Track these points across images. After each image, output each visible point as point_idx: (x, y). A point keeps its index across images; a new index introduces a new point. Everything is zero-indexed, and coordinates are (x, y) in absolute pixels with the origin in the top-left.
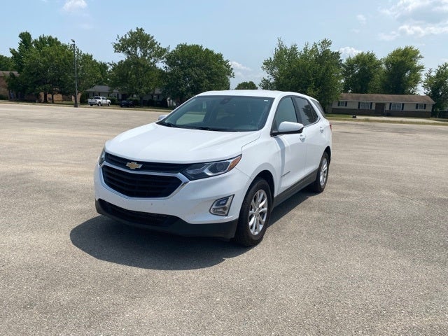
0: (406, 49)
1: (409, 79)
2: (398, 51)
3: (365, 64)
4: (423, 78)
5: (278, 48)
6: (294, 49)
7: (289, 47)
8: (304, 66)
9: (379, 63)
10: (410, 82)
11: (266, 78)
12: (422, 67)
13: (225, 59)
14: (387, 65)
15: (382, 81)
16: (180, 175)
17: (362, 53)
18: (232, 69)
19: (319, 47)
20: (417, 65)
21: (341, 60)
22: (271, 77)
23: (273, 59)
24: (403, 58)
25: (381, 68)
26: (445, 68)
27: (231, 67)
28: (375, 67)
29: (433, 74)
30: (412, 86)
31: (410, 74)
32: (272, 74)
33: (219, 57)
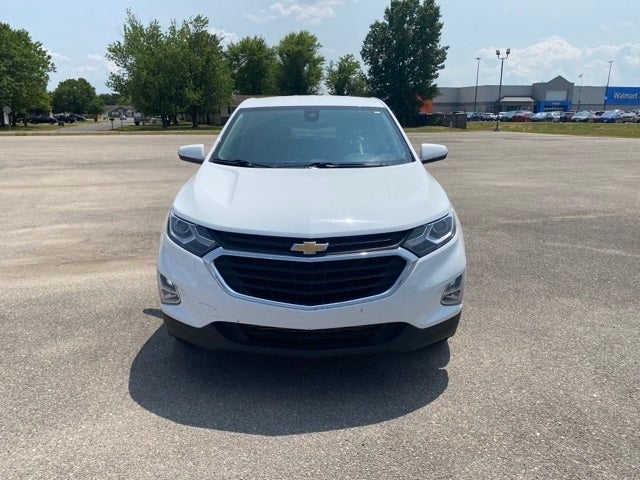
0: (301, 34)
1: (310, 74)
2: (292, 36)
3: (254, 54)
4: (325, 73)
5: (128, 26)
6: (155, 28)
7: (146, 26)
8: (174, 56)
9: (272, 53)
10: (311, 78)
11: (117, 74)
12: (322, 59)
13: (34, 41)
14: (281, 55)
15: (277, 77)
16: (400, 251)
17: (248, 38)
18: (49, 57)
19: (191, 26)
20: (316, 56)
21: (221, 47)
22: (124, 71)
23: (122, 44)
24: (300, 47)
25: (275, 59)
26: (346, 60)
27: (48, 54)
28: (266, 58)
29: (336, 68)
30: (314, 84)
31: (310, 68)
32: (125, 66)
33: (22, 37)
